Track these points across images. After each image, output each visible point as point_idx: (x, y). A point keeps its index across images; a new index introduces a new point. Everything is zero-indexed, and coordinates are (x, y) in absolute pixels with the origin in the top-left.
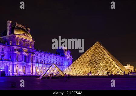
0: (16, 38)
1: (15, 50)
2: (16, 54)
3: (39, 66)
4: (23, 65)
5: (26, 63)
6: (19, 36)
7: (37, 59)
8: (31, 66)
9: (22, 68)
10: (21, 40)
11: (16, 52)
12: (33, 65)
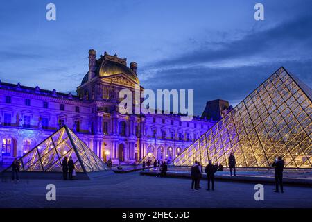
0: (103, 85)
1: (100, 109)
2: (101, 117)
3: (156, 144)
4: (116, 141)
5: (124, 138)
6: (109, 81)
7: (154, 129)
8: (138, 143)
9: (114, 148)
10: (113, 87)
11: (100, 114)
12: (140, 141)
